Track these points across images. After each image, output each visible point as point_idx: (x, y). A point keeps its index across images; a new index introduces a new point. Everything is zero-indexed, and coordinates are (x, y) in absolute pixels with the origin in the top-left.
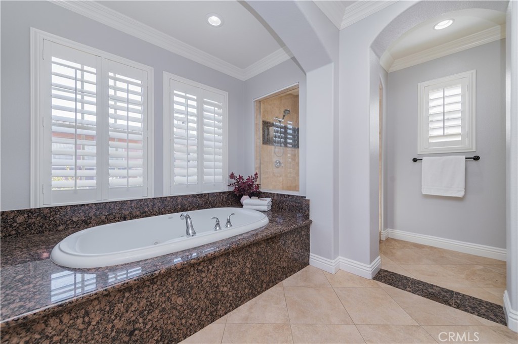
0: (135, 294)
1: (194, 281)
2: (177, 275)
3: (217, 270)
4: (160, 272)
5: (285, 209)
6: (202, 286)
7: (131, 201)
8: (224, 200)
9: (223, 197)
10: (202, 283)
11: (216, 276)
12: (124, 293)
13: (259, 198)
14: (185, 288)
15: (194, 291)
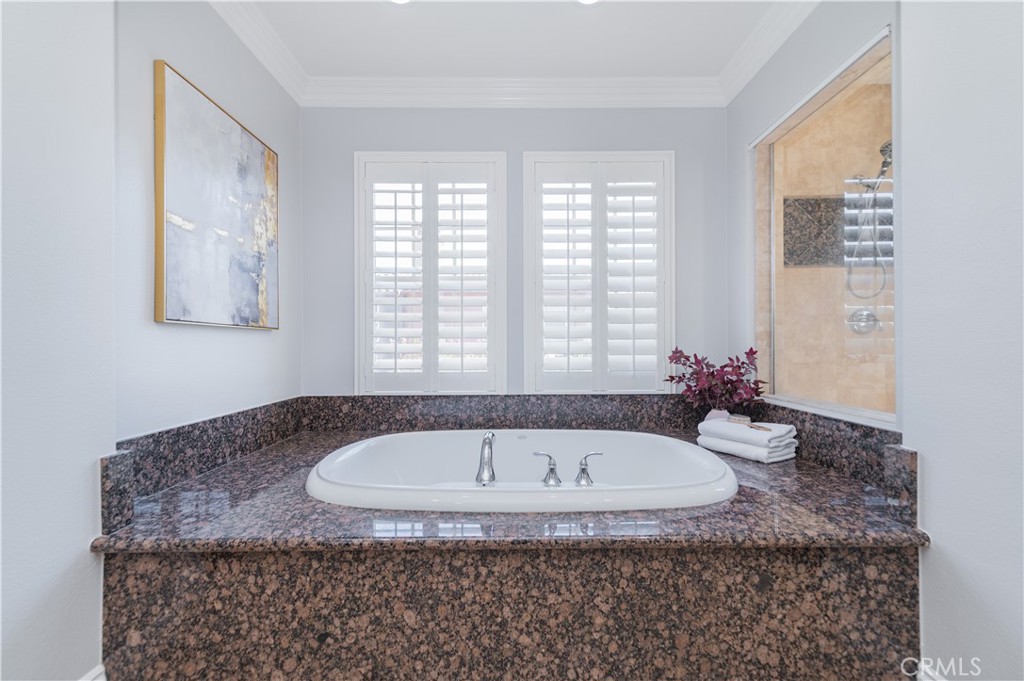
0: (328, 568)
1: (441, 587)
2: (404, 560)
3: (501, 584)
4: (361, 544)
5: (840, 470)
6: (462, 606)
7: (470, 397)
8: (663, 413)
9: (661, 408)
10: (463, 600)
11: (500, 597)
12: (310, 559)
13: (753, 421)
14: (421, 595)
15: (442, 611)
